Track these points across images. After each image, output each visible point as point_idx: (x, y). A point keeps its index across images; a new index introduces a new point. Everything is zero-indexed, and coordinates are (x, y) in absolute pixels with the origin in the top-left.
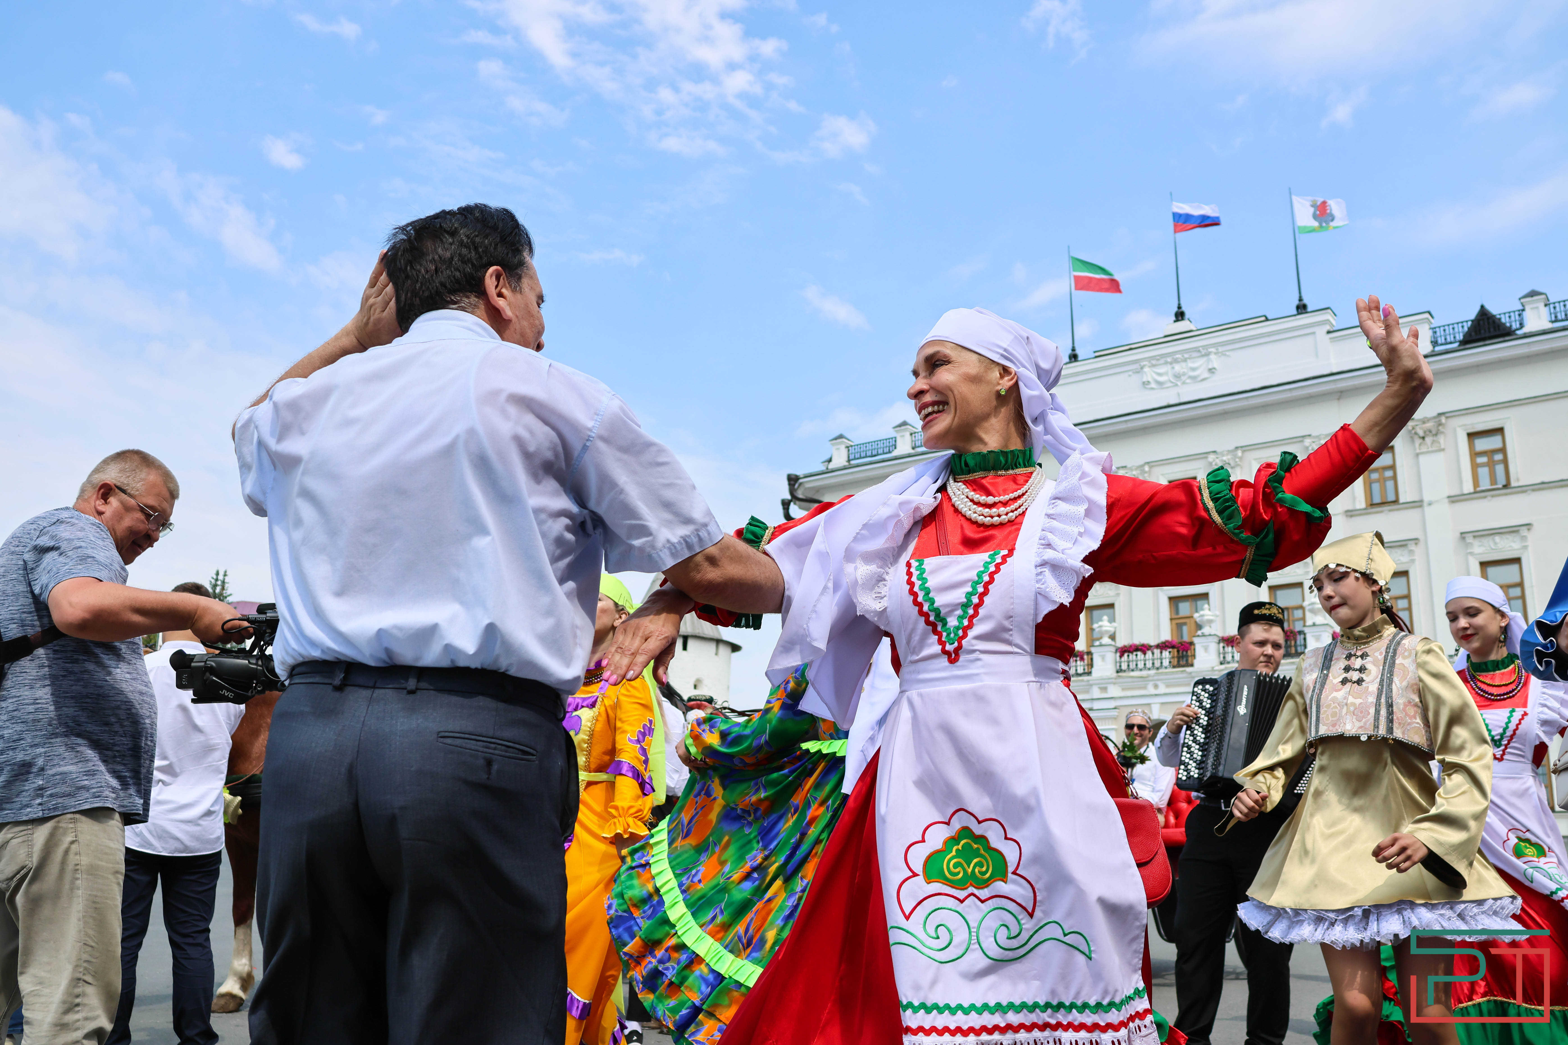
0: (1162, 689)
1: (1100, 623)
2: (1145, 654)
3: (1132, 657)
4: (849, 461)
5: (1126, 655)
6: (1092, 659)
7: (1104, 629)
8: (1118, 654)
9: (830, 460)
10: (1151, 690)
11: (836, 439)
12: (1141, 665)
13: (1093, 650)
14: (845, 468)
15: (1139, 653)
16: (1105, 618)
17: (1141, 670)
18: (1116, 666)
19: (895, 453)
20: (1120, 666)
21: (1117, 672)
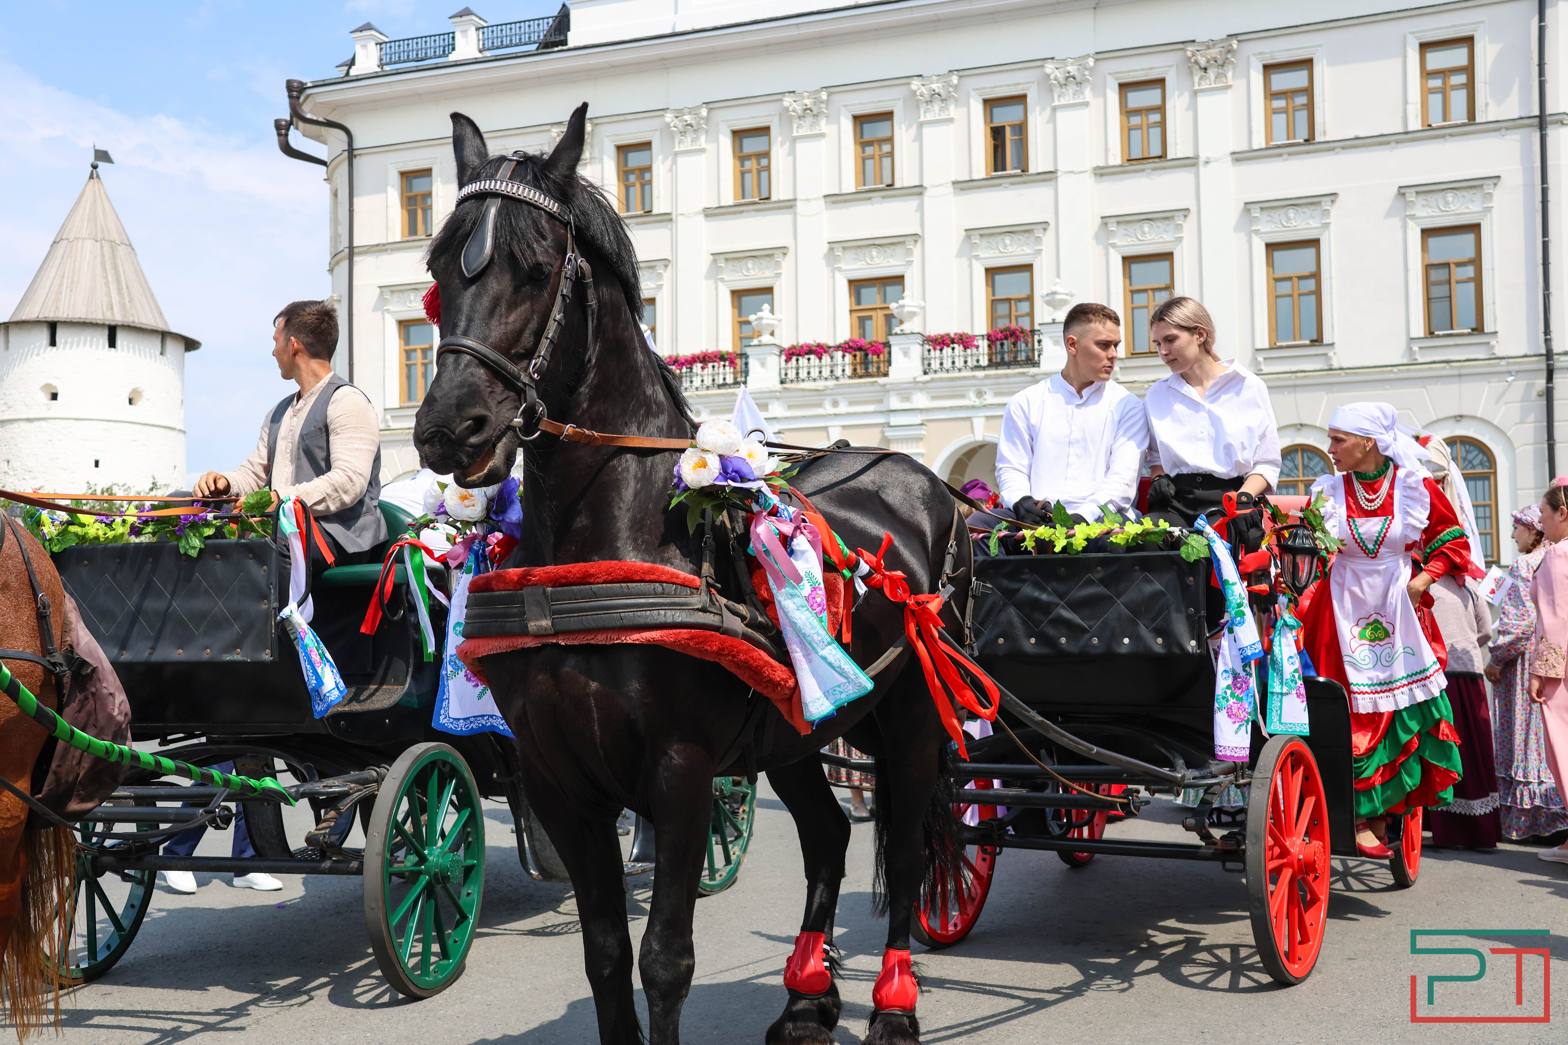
0: (843, 408)
1: (760, 314)
2: (820, 359)
3: (803, 361)
4: (381, 65)
5: (794, 358)
6: (746, 364)
7: (764, 321)
8: (784, 358)
9: (352, 62)
10: (829, 409)
11: (361, 30)
12: (815, 373)
13: (749, 351)
14: (376, 76)
15: (812, 357)
16: (766, 307)
17: (815, 380)
18: (780, 374)
19: (453, 57)
20: (786, 374)
21: (782, 382)
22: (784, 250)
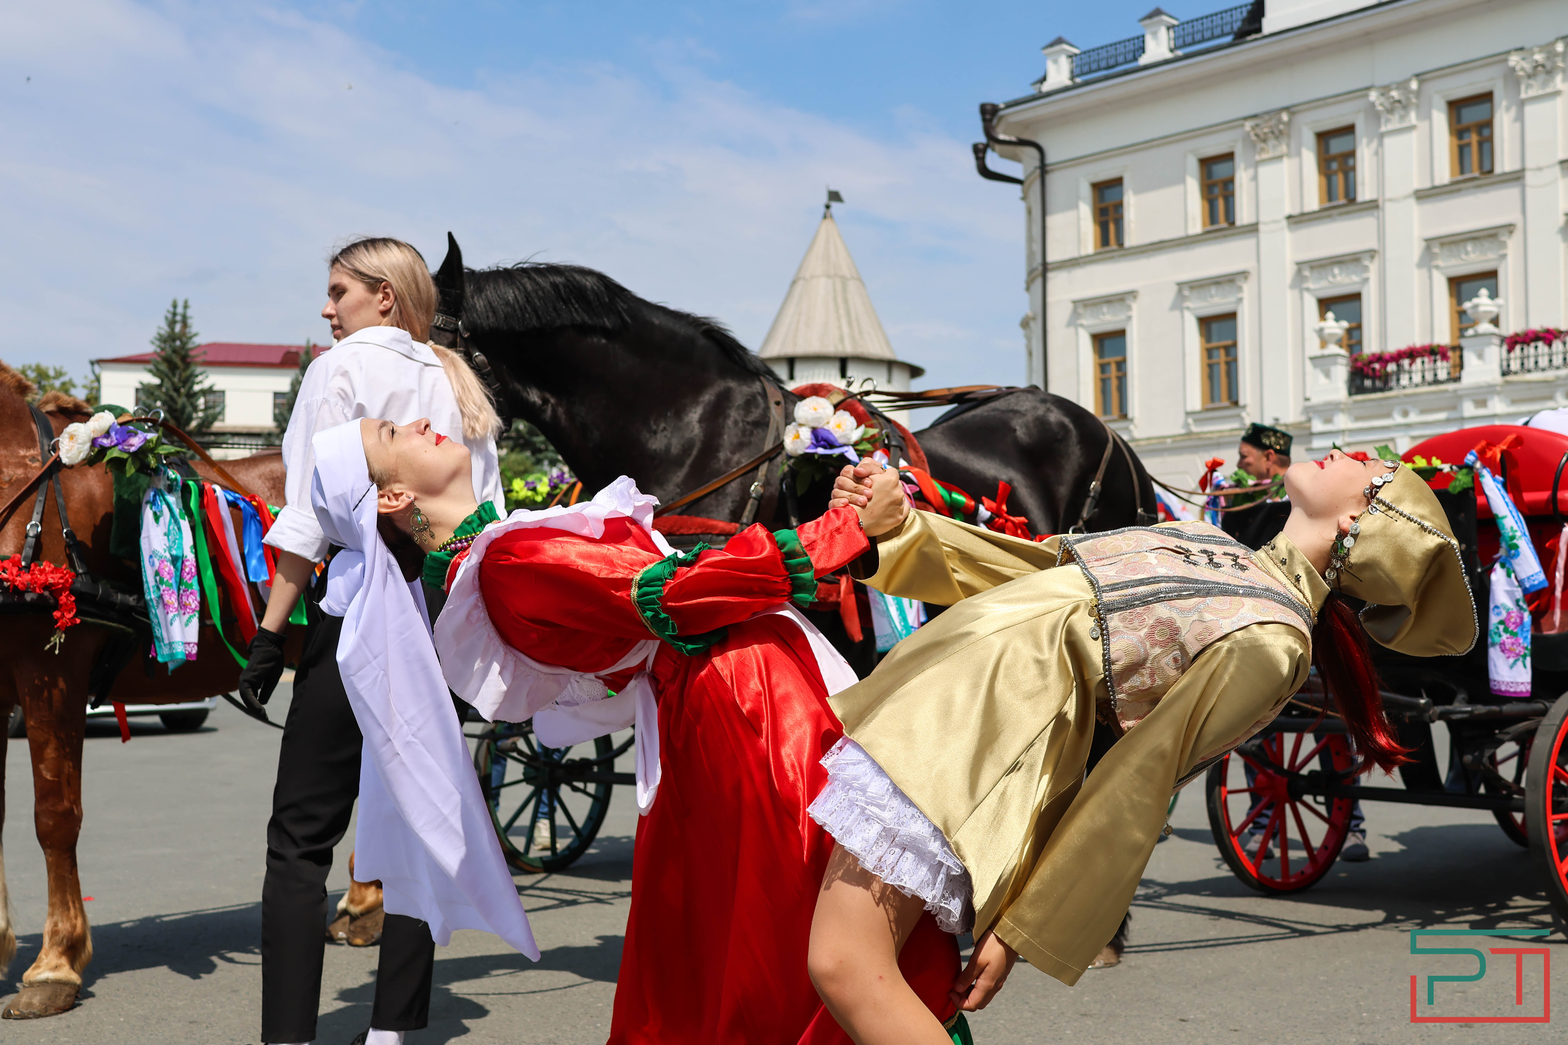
1: (1475, 301)
2: (1550, 345)
3: (1530, 350)
4: (1072, 78)
5: (1518, 348)
6: (1461, 357)
7: (1482, 309)
8: (1505, 348)
9: (1044, 79)
11: (1052, 45)
12: (1543, 362)
13: (1463, 342)
14: (1066, 89)
15: (1540, 344)
16: (1484, 292)
17: (1543, 370)
18: (1501, 366)
19: (1143, 60)
20: (1509, 366)
21: (1504, 374)
22: (1509, 228)
